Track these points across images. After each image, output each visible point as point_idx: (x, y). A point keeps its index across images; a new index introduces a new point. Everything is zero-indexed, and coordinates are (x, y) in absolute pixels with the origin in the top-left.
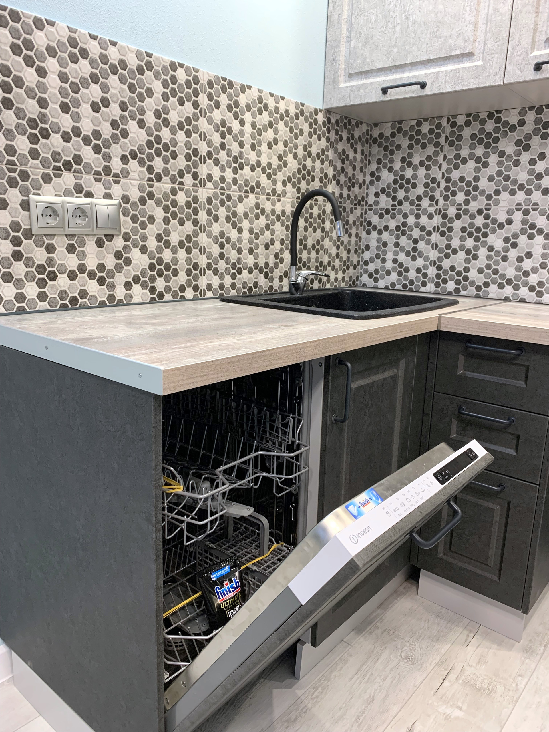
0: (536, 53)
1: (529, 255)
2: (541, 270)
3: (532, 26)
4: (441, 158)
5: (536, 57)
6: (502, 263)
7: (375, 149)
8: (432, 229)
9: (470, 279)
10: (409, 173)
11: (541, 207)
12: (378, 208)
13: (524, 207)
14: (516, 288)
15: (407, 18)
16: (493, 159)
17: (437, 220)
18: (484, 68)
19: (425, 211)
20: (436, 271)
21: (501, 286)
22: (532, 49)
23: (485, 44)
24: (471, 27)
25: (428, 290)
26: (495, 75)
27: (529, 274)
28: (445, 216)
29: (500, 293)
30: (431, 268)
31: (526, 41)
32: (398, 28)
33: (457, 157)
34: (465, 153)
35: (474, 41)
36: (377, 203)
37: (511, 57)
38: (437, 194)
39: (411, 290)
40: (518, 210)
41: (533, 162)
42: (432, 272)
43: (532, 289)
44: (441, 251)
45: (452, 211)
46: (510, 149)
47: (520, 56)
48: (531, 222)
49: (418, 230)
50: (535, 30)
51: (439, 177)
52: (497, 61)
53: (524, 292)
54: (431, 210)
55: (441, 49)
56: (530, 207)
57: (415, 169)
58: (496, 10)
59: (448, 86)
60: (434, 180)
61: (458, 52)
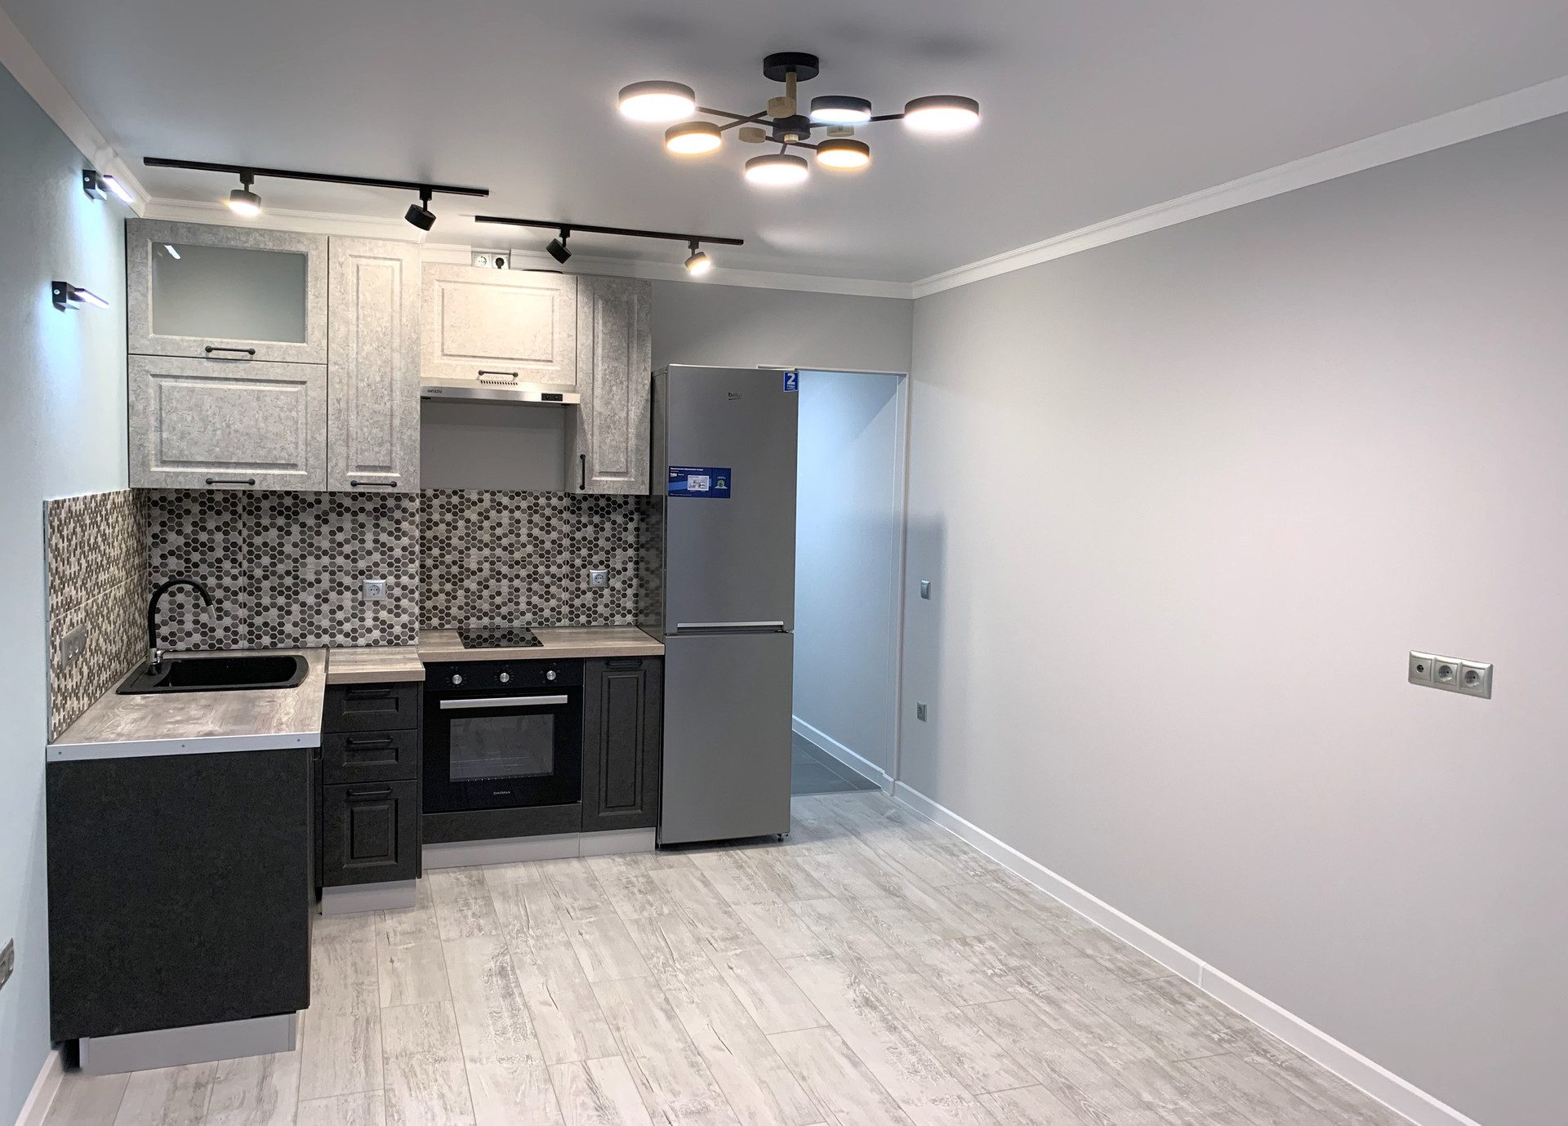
0: (350, 474)
1: (340, 608)
2: (352, 619)
3: (345, 455)
4: (240, 525)
5: (351, 476)
6: (316, 616)
7: (156, 512)
8: (237, 589)
9: (286, 632)
10: (203, 537)
11: (345, 569)
12: (166, 569)
13: (330, 569)
14: (333, 636)
15: (228, 426)
16: (295, 529)
17: (242, 581)
18: (309, 477)
19: (227, 573)
20: (247, 629)
21: (318, 636)
22: (347, 470)
23: (307, 460)
24: (293, 445)
25: (241, 647)
26: (319, 483)
27: (343, 624)
28: (251, 577)
29: (317, 642)
30: (241, 626)
31: (342, 464)
32: (219, 432)
33: (258, 524)
34: (265, 521)
35: (297, 456)
36: (165, 565)
37: (332, 471)
38: (240, 557)
39: (220, 649)
40: (325, 571)
41: (332, 533)
42: (243, 629)
43: (347, 635)
44: (251, 609)
45: (258, 573)
46: (311, 522)
47: (339, 473)
48: (338, 581)
49: (221, 590)
50: (348, 458)
51: (240, 542)
52: (319, 475)
53: (340, 638)
54: (235, 572)
55: (266, 457)
56: (335, 569)
57: (211, 533)
58: (313, 438)
59: (277, 486)
60: (234, 544)
61: (283, 462)
